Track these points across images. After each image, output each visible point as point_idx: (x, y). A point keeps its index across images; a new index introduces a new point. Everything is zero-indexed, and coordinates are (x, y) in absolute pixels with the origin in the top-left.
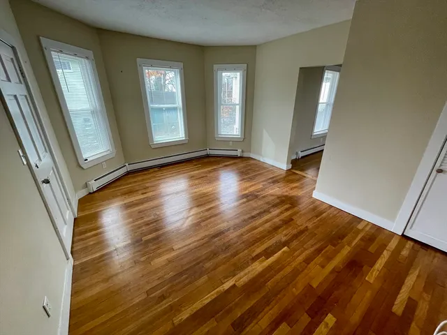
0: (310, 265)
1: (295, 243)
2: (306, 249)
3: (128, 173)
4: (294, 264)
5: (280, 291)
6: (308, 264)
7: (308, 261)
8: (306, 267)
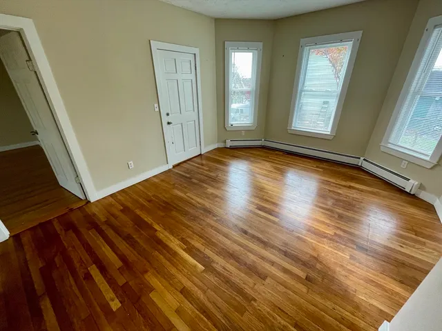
0: (178, 293)
1: (212, 279)
2: (204, 292)
3: (263, 147)
4: (180, 276)
5: (149, 262)
6: (181, 292)
7: (184, 292)
8: (177, 290)
